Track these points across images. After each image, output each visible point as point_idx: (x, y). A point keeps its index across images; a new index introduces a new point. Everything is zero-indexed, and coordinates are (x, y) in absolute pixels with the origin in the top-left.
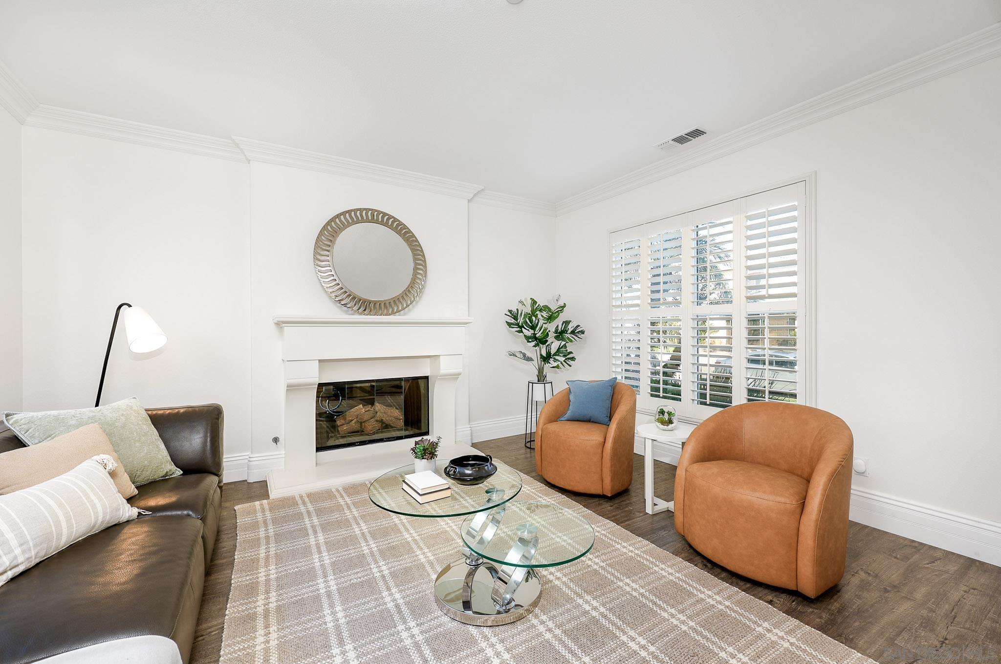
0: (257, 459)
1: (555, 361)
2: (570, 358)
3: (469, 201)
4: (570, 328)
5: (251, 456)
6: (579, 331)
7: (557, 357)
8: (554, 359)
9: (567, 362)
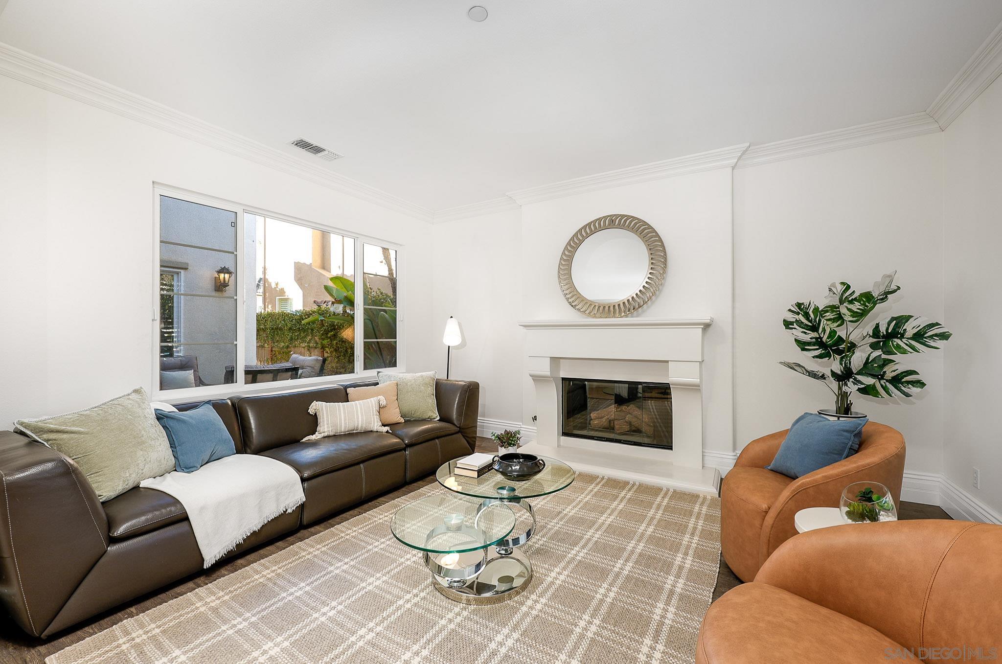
0: (524, 429)
1: (854, 384)
2: (912, 381)
3: (733, 168)
4: (910, 328)
5: (522, 426)
6: (936, 335)
7: (859, 377)
8: (855, 379)
9: (903, 388)
